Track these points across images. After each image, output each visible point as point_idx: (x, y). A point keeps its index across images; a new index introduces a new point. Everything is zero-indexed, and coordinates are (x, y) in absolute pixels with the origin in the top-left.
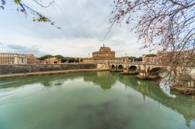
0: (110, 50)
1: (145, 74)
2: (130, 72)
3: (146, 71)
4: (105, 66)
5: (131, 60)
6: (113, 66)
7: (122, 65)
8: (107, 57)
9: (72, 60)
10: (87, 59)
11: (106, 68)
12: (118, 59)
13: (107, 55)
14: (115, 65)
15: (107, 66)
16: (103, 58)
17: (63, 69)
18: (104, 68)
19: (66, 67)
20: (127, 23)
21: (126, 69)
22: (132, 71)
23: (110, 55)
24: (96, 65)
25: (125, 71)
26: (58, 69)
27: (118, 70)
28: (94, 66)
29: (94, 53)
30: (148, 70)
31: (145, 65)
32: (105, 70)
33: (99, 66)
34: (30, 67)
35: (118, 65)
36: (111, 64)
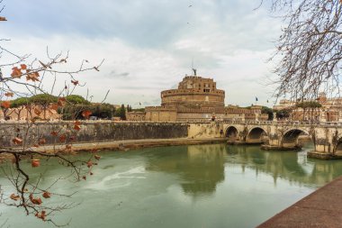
0: (214, 85)
2: (285, 145)
3: (330, 141)
4: (208, 131)
6: (232, 130)
7: (264, 127)
8: (207, 105)
13: (207, 98)
14: (241, 127)
15: (214, 129)
17: (101, 137)
18: (206, 136)
21: (276, 137)
23: (214, 100)
26: (87, 138)
27: (249, 140)
30: (334, 139)
33: (194, 130)
35: (250, 127)
36: (225, 126)
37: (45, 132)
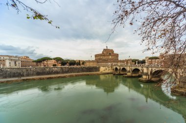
0: (113, 52)
1: (147, 77)
2: (133, 75)
3: (149, 74)
4: (108, 69)
5: (134, 63)
6: (116, 69)
7: (126, 68)
8: (110, 59)
9: (73, 63)
10: (89, 61)
11: (110, 71)
12: (121, 61)
13: (110, 57)
14: (118, 68)
15: (110, 68)
16: (106, 61)
17: (63, 72)
18: (107, 71)
19: (67, 70)
20: (131, 24)
21: (129, 72)
22: (135, 73)
23: (113, 57)
24: (99, 68)
25: (129, 74)
26: (57, 73)
27: (122, 73)
28: (97, 69)
29: (96, 56)
30: (151, 72)
31: (147, 68)
32: (108, 74)
33: (102, 69)
34: (24, 70)
35: (122, 68)
36: (115, 67)
37: (39, 71)
